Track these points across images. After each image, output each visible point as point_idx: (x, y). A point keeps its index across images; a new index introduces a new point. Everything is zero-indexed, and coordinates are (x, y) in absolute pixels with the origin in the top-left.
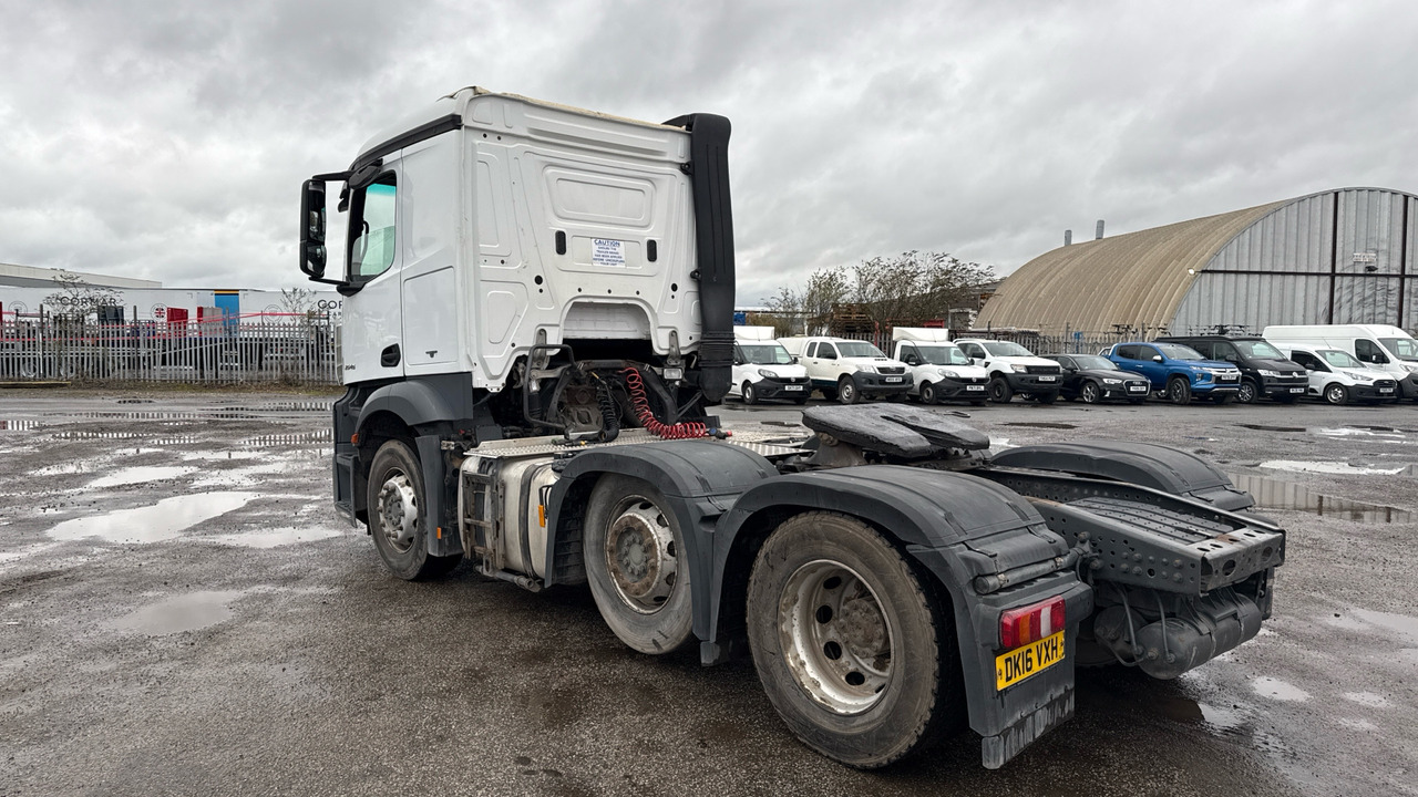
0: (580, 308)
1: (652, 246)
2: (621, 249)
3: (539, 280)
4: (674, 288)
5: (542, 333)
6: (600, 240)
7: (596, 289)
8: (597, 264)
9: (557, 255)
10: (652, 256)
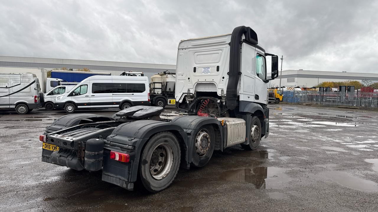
0: (199, 84)
1: (218, 67)
2: (210, 70)
3: (189, 79)
4: (223, 78)
5: (189, 90)
6: (205, 68)
7: (202, 80)
8: (203, 74)
9: (193, 73)
10: (218, 70)
